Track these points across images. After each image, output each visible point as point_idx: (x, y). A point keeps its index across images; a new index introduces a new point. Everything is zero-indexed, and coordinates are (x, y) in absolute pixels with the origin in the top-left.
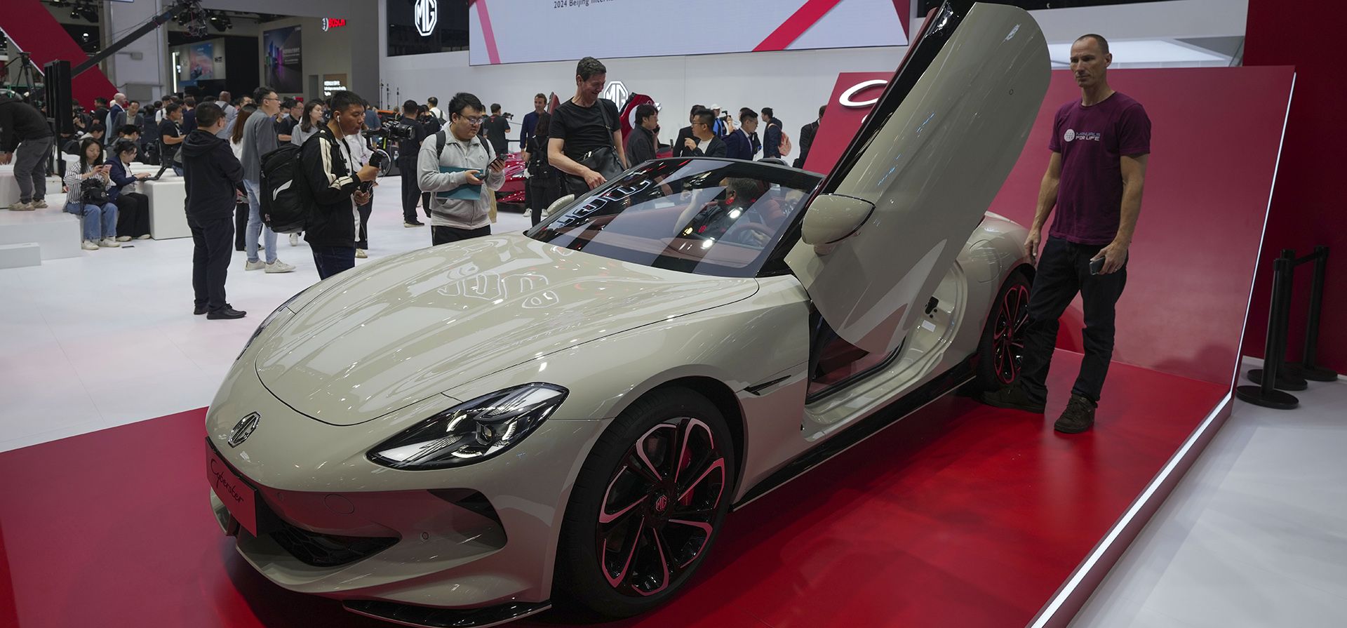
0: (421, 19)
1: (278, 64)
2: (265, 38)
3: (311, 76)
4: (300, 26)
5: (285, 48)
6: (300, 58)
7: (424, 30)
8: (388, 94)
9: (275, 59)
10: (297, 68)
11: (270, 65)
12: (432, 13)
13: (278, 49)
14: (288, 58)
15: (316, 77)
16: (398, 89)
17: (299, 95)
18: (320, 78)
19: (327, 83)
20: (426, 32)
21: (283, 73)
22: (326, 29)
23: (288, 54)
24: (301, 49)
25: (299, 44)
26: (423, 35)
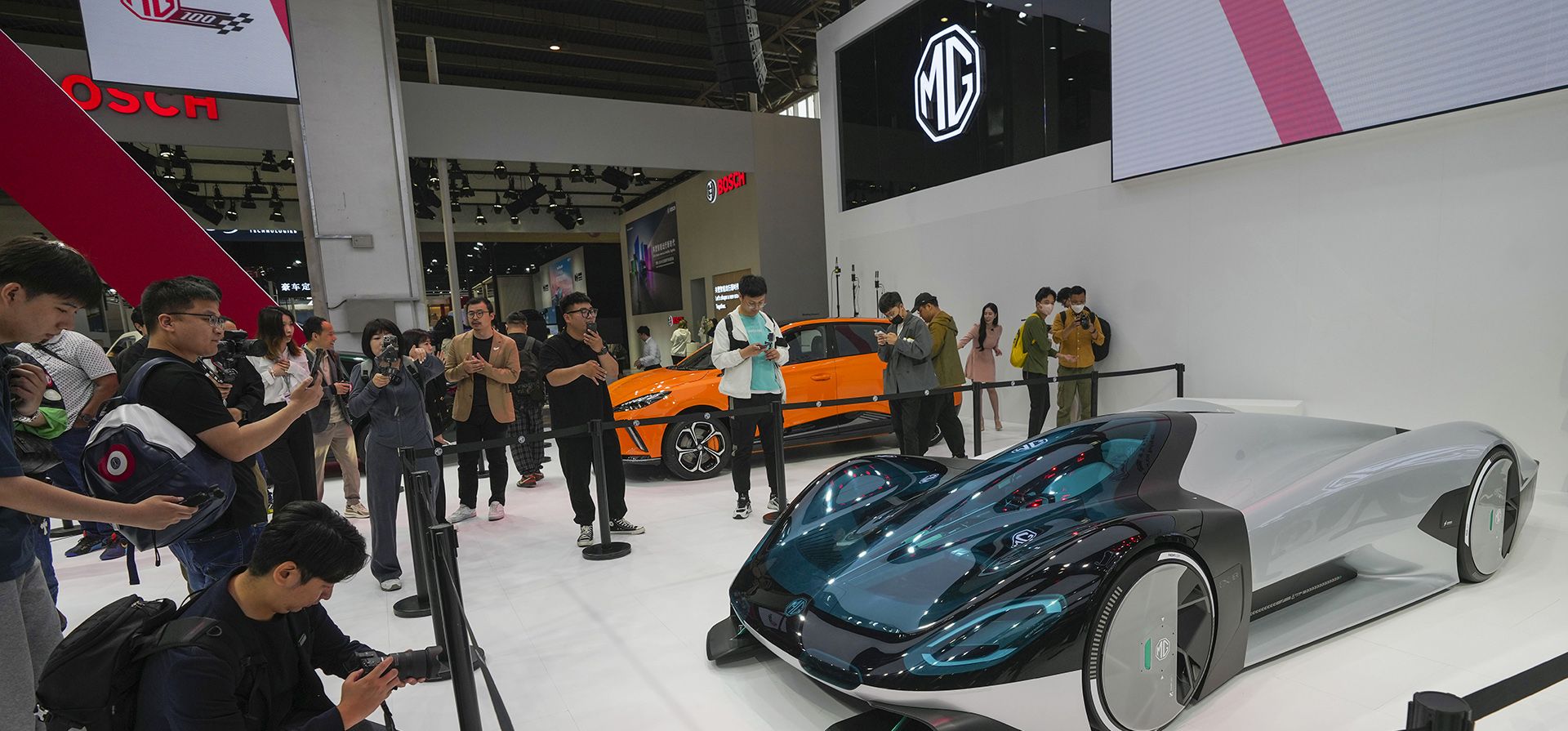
0: (932, 104)
1: (647, 269)
2: (628, 234)
3: (693, 281)
4: (674, 204)
5: (655, 244)
6: (676, 255)
7: (941, 126)
8: (854, 287)
9: (643, 263)
10: (672, 271)
11: (636, 273)
12: (967, 79)
13: (646, 246)
14: (659, 259)
15: (701, 282)
16: (877, 274)
17: (678, 313)
18: (708, 283)
19: (719, 289)
20: (948, 130)
21: (654, 282)
22: (713, 199)
23: (658, 252)
24: (677, 242)
25: (673, 234)
26: (936, 139)
